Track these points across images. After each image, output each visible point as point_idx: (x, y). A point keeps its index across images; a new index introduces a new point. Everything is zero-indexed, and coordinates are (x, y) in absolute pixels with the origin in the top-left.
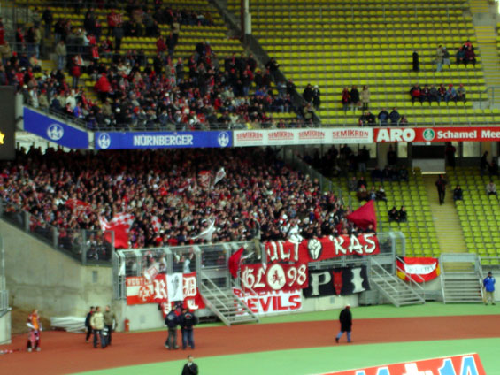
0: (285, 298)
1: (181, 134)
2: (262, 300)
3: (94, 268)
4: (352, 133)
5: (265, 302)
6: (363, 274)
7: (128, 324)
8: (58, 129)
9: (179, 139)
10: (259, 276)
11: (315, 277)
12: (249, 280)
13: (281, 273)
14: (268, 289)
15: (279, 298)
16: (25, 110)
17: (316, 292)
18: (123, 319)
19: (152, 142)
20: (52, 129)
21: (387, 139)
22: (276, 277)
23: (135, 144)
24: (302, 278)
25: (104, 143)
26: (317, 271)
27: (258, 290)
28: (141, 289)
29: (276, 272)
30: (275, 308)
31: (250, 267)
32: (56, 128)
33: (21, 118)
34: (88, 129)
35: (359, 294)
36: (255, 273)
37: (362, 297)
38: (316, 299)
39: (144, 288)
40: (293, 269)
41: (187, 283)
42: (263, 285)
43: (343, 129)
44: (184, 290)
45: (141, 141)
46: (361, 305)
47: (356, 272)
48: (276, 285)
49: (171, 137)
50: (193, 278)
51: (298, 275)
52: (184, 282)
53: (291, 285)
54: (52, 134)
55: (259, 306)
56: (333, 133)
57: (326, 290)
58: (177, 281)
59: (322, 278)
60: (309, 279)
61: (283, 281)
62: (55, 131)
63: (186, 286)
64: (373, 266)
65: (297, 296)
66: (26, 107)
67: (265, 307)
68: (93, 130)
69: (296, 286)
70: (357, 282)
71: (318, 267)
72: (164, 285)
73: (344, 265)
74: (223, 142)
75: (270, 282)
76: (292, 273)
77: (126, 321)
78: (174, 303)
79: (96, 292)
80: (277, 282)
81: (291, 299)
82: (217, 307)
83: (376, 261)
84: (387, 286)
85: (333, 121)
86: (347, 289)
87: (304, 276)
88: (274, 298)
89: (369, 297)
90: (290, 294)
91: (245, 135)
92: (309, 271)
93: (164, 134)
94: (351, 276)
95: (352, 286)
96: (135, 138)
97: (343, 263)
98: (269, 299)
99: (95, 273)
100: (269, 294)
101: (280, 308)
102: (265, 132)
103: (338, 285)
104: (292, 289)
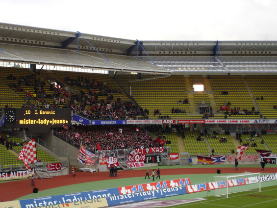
0: (139, 163)
4: (157, 121)
6: (160, 158)
8: (82, 120)
11: (147, 158)
13: (139, 157)
14: (135, 161)
17: (147, 162)
22: (137, 158)
24: (144, 158)
26: (148, 157)
27: (133, 161)
28: (102, 161)
30: (137, 166)
33: (72, 117)
34: (89, 119)
35: (159, 162)
36: (132, 157)
38: (148, 164)
40: (142, 156)
43: (155, 120)
44: (113, 161)
46: (159, 165)
47: (158, 157)
48: (137, 160)
50: (116, 158)
52: (113, 159)
54: (80, 121)
55: (133, 165)
56: (152, 121)
57: (150, 162)
59: (149, 158)
60: (146, 159)
61: (139, 159)
66: (74, 114)
67: (134, 166)
69: (142, 160)
70: (158, 159)
71: (148, 155)
72: (108, 160)
74: (124, 123)
77: (99, 169)
78: (111, 165)
81: (141, 164)
83: (163, 154)
84: (166, 160)
85: (152, 118)
86: (156, 161)
88: (137, 163)
89: (161, 163)
92: (146, 157)
94: (157, 158)
97: (154, 154)
98: (135, 164)
103: (153, 160)
104: (141, 161)
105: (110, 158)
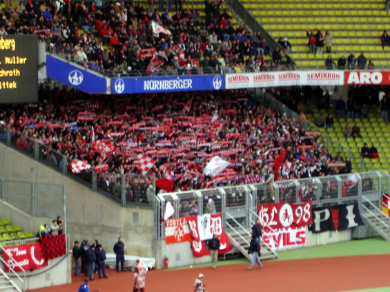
0: (293, 233)
1: (182, 78)
2: (274, 237)
3: (135, 210)
4: (325, 75)
5: (277, 239)
6: (356, 211)
7: (167, 262)
8: (78, 75)
9: (180, 83)
10: (273, 215)
11: (318, 214)
12: (265, 218)
13: (290, 212)
14: (279, 226)
15: (288, 234)
16: (48, 57)
17: (318, 228)
18: (163, 257)
19: (159, 86)
20: (72, 75)
21: (357, 81)
22: (286, 214)
23: (145, 89)
24: (307, 216)
25: (120, 89)
26: (319, 209)
28: (176, 230)
29: (286, 211)
30: (284, 244)
31: (265, 207)
32: (76, 74)
33: (43, 64)
34: (106, 75)
35: (353, 229)
36: (269, 212)
37: (355, 232)
38: (318, 235)
39: (179, 229)
40: (300, 208)
41: (213, 223)
42: (275, 223)
43: (317, 72)
44: (211, 229)
45: (150, 85)
46: (354, 239)
47: (350, 208)
48: (286, 223)
49: (174, 81)
50: (219, 218)
51: (304, 213)
52: (211, 221)
53: (298, 222)
54: (73, 80)
55: (272, 242)
56: (308, 75)
57: (327, 226)
58: (206, 221)
59: (323, 215)
60: (313, 216)
61: (292, 219)
62: (75, 77)
63: (213, 226)
64: (363, 203)
65: (303, 233)
66: (48, 54)
67: (277, 243)
68: (111, 76)
69: (302, 224)
70: (351, 217)
71: (319, 205)
72: (195, 225)
73: (340, 202)
74: (217, 85)
75: (281, 221)
76: (299, 211)
77: (166, 260)
78: (204, 242)
79: (136, 231)
80: (287, 219)
81: (298, 235)
82: (242, 245)
83: (366, 198)
84: (377, 221)
85: (305, 63)
86: (343, 225)
87: (309, 214)
88: (284, 234)
89: (362, 231)
90: (296, 230)
91: (234, 79)
92: (313, 209)
93: (168, 79)
94: (346, 212)
95: (347, 222)
96: (145, 82)
97: (340, 200)
98: (280, 235)
99: (136, 215)
100: (280, 231)
101: (289, 243)
102: (251, 75)
103: (336, 221)
104: (299, 226)
105: (200, 218)
